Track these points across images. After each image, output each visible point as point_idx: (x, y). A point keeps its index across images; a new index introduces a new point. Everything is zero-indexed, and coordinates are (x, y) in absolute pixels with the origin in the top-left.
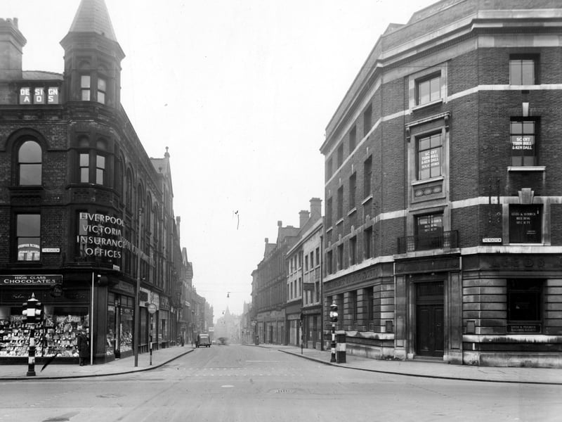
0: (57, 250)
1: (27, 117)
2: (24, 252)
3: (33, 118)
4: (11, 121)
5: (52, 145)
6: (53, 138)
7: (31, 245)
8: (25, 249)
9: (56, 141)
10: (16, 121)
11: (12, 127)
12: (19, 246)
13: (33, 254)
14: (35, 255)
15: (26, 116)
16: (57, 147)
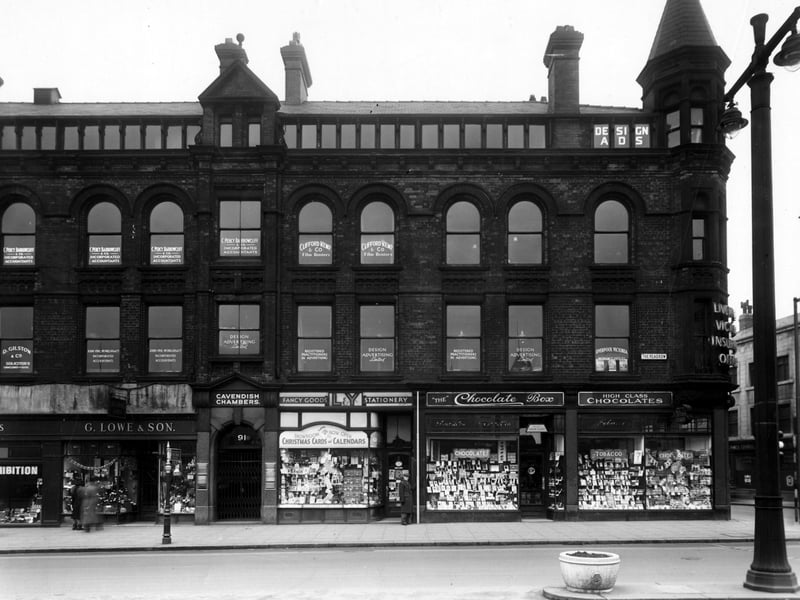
0: (663, 356)
1: (613, 167)
2: (604, 359)
3: (622, 167)
4: (590, 172)
5: (651, 206)
6: (651, 197)
7: (615, 349)
8: (605, 354)
9: (655, 201)
10: (598, 173)
11: (591, 181)
12: (598, 351)
13: (618, 362)
14: (621, 363)
15: (611, 166)
16: (657, 209)
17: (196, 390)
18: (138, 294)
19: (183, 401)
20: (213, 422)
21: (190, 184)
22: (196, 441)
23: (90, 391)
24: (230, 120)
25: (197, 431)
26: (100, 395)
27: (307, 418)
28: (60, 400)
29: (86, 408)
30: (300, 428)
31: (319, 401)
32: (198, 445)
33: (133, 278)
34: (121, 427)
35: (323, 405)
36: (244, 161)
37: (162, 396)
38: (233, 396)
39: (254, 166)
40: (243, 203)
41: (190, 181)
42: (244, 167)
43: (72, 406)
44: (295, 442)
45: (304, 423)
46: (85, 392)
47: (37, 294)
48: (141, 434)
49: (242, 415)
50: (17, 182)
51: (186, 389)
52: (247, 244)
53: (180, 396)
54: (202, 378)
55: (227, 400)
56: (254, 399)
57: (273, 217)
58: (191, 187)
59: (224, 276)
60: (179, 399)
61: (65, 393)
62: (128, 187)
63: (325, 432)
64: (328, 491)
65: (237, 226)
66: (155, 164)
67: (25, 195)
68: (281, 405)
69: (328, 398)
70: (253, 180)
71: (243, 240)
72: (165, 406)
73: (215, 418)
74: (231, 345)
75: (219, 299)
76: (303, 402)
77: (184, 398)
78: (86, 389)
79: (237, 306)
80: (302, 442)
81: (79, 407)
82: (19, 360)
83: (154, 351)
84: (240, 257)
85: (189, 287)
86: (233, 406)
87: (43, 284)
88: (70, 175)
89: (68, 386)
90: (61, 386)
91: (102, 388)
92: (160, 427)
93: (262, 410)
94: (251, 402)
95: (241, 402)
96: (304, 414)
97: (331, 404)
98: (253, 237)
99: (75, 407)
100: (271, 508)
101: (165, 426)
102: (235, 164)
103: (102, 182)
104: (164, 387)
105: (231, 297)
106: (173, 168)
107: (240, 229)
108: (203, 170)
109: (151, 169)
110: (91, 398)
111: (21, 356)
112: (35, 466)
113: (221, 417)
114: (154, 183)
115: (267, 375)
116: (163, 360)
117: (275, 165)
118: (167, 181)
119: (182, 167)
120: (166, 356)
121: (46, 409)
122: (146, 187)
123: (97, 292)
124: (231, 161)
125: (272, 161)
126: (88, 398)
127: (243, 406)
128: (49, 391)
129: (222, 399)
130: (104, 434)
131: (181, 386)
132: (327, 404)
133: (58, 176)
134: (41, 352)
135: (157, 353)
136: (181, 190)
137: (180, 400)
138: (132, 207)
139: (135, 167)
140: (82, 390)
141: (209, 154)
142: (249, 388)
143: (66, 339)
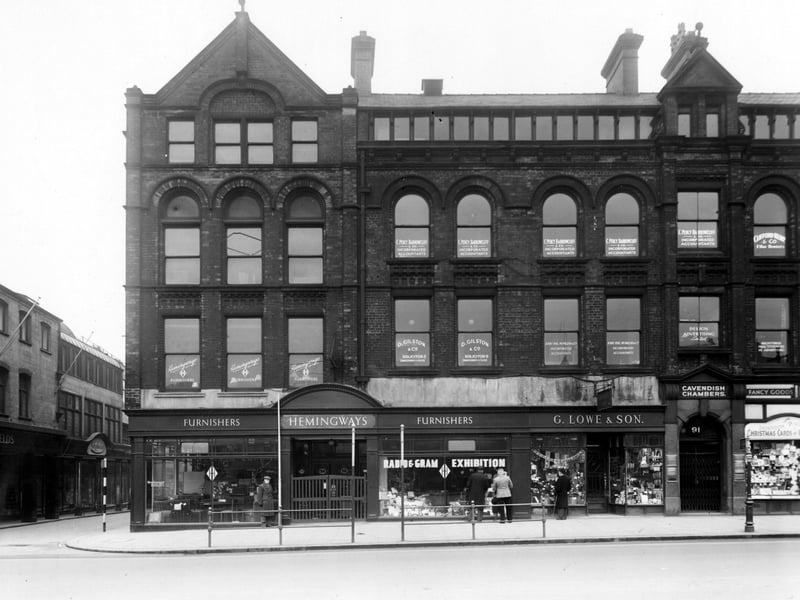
17: (662, 382)
18: (601, 286)
19: (650, 393)
20: (680, 414)
21: (650, 175)
22: (663, 433)
23: (557, 383)
24: (688, 110)
25: (664, 423)
26: (566, 387)
27: (772, 410)
28: (527, 392)
29: (553, 400)
30: (765, 420)
31: (785, 392)
32: (666, 437)
33: (596, 270)
34: (590, 419)
35: (789, 397)
36: (706, 152)
37: (629, 388)
38: (698, 388)
39: (717, 157)
40: (700, 194)
41: (651, 172)
42: (707, 157)
43: (539, 398)
44: (761, 433)
45: (769, 415)
46: (552, 385)
47: (501, 287)
48: (610, 426)
49: (708, 407)
50: (476, 173)
51: (652, 381)
52: (704, 236)
53: (646, 388)
54: (672, 369)
55: (693, 392)
56: (720, 391)
57: (739, 208)
58: (651, 178)
59: (688, 268)
60: (645, 390)
61: (532, 386)
62: (589, 179)
63: (790, 424)
64: (793, 482)
65: (695, 218)
66: (614, 155)
67: (485, 186)
68: (748, 397)
69: (793, 389)
70: (715, 171)
71: (700, 232)
72: (631, 398)
73: (681, 410)
74: (690, 337)
75: (682, 291)
76: (769, 394)
77: (650, 390)
78: (552, 381)
79: (697, 298)
80: (767, 434)
81: (546, 399)
82: (477, 353)
83: (612, 343)
84: (697, 249)
85: (652, 280)
86: (700, 399)
87: (506, 276)
88: (531, 166)
89: (535, 379)
90: (528, 379)
91: (569, 380)
92: (628, 419)
93: (727, 402)
94: (717, 394)
95: (707, 394)
96: (769, 407)
97: (797, 396)
98: (710, 229)
99: (542, 399)
100: (740, 500)
101: (633, 418)
102: (698, 155)
103: (562, 173)
104: (630, 379)
105: (694, 289)
106: (632, 159)
107: (698, 221)
108: (667, 161)
109: (610, 160)
110: (558, 390)
111: (479, 348)
112: (502, 458)
113: (687, 408)
114: (614, 174)
115: (736, 367)
116: (621, 353)
117: (739, 156)
118: (627, 172)
119: (641, 158)
120: (625, 348)
121: (514, 402)
122: (607, 178)
123: (559, 284)
124: (690, 152)
125: (736, 152)
126: (555, 389)
127: (709, 398)
128: (516, 383)
129: (689, 391)
130: (572, 427)
131: (647, 378)
132: (793, 396)
133: (518, 167)
134: (506, 344)
135: (615, 346)
136: (641, 180)
137: (647, 392)
138: (594, 198)
139: (597, 158)
140: (549, 383)
141: (675, 144)
142: (714, 380)
143: (530, 332)
